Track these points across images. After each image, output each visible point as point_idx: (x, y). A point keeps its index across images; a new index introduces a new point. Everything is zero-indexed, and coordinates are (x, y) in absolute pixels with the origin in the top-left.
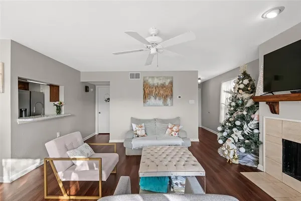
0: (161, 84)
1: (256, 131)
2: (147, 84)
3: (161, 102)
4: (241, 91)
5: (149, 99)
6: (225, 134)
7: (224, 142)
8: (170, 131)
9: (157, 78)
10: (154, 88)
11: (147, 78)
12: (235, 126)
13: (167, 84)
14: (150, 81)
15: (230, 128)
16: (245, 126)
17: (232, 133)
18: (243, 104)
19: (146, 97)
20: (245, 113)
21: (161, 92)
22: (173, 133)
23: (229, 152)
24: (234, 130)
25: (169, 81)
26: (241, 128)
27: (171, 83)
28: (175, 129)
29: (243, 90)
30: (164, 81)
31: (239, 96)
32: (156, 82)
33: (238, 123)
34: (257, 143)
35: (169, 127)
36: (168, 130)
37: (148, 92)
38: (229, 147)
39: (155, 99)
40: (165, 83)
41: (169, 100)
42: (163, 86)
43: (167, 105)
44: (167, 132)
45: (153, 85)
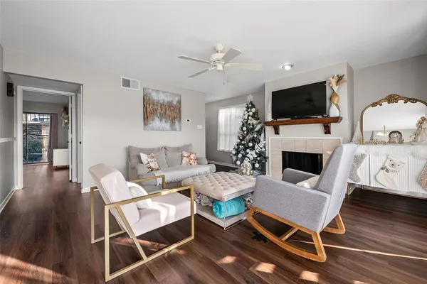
0: (168, 102)
1: (263, 149)
2: (150, 100)
3: (167, 125)
4: (250, 118)
5: (153, 120)
6: (240, 156)
7: (242, 162)
8: (188, 160)
9: (163, 92)
10: (159, 106)
11: (150, 91)
12: (248, 147)
13: (175, 103)
14: (154, 96)
15: (245, 150)
16: (256, 146)
17: (247, 153)
18: (253, 129)
19: (147, 117)
20: (255, 136)
21: (168, 112)
22: (192, 162)
23: (247, 170)
24: (248, 151)
25: (177, 99)
26: (253, 148)
27: (179, 102)
28: (192, 156)
29: (252, 116)
30: (171, 99)
31: (249, 121)
32: (161, 98)
33: (251, 144)
34: (266, 158)
35: (185, 155)
36: (184, 159)
37: (151, 110)
38: (246, 166)
39: (161, 120)
40: (172, 101)
41: (177, 123)
42: (170, 105)
43: (176, 130)
44: (184, 162)
45: (158, 103)
